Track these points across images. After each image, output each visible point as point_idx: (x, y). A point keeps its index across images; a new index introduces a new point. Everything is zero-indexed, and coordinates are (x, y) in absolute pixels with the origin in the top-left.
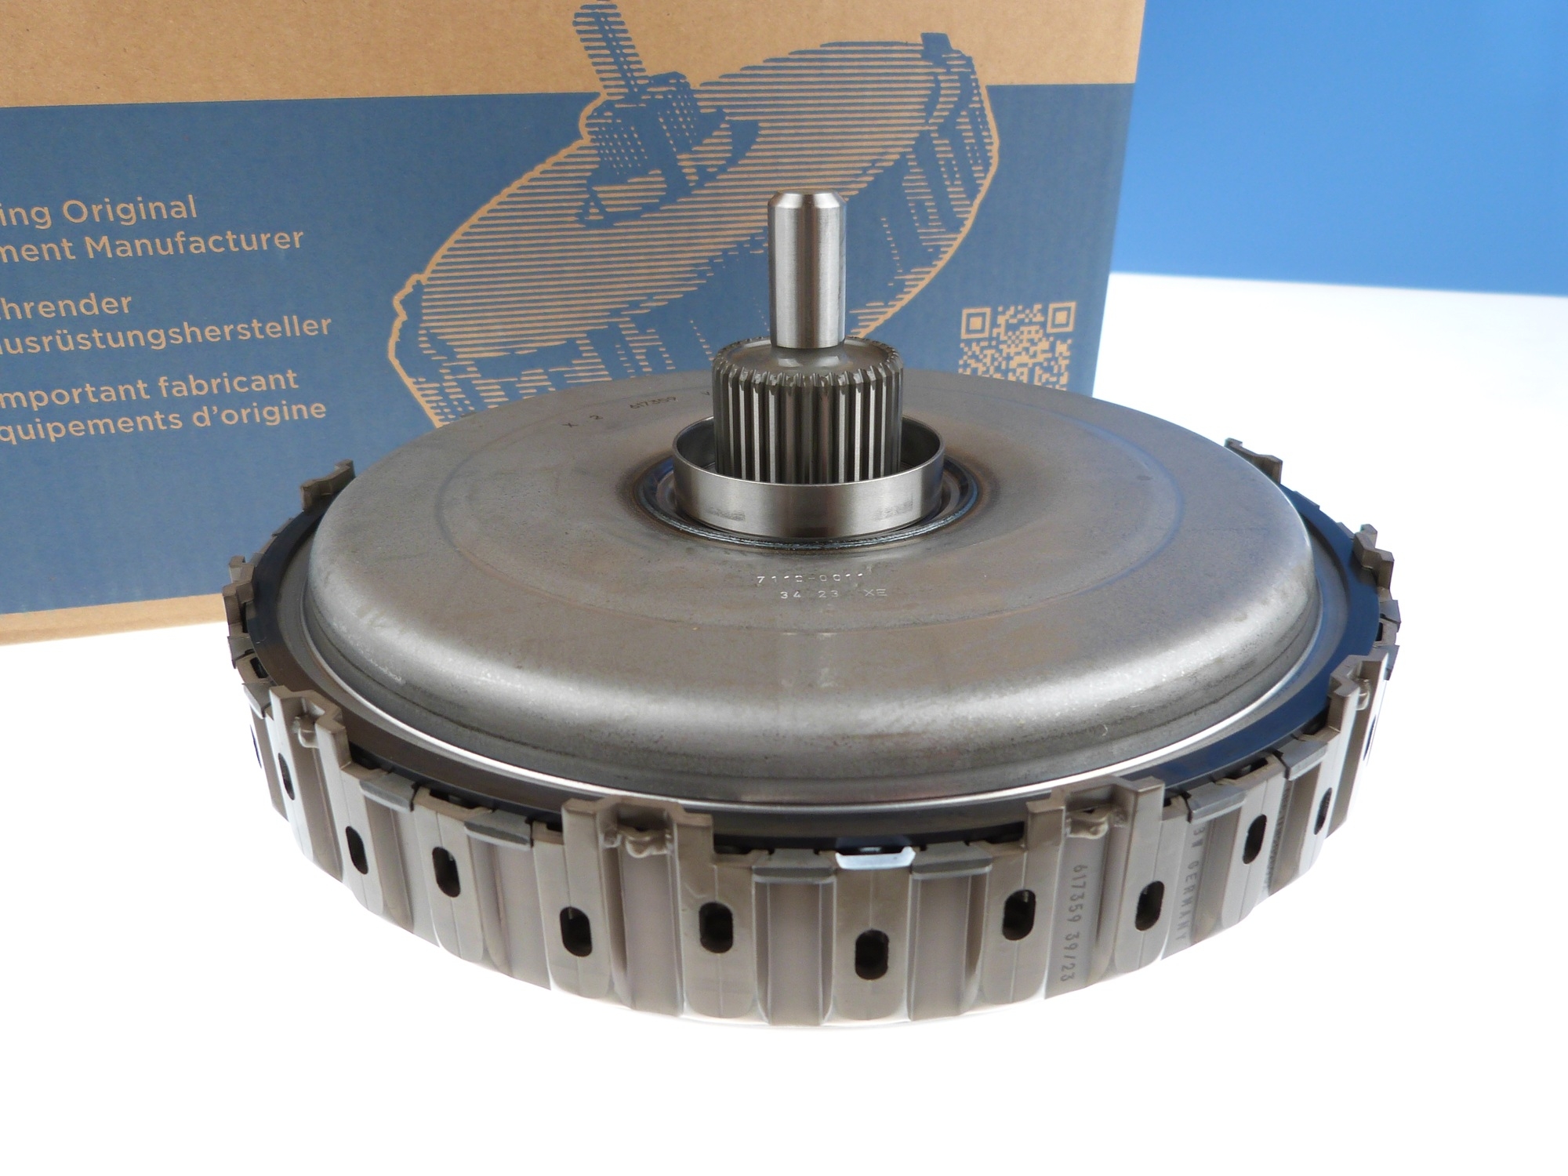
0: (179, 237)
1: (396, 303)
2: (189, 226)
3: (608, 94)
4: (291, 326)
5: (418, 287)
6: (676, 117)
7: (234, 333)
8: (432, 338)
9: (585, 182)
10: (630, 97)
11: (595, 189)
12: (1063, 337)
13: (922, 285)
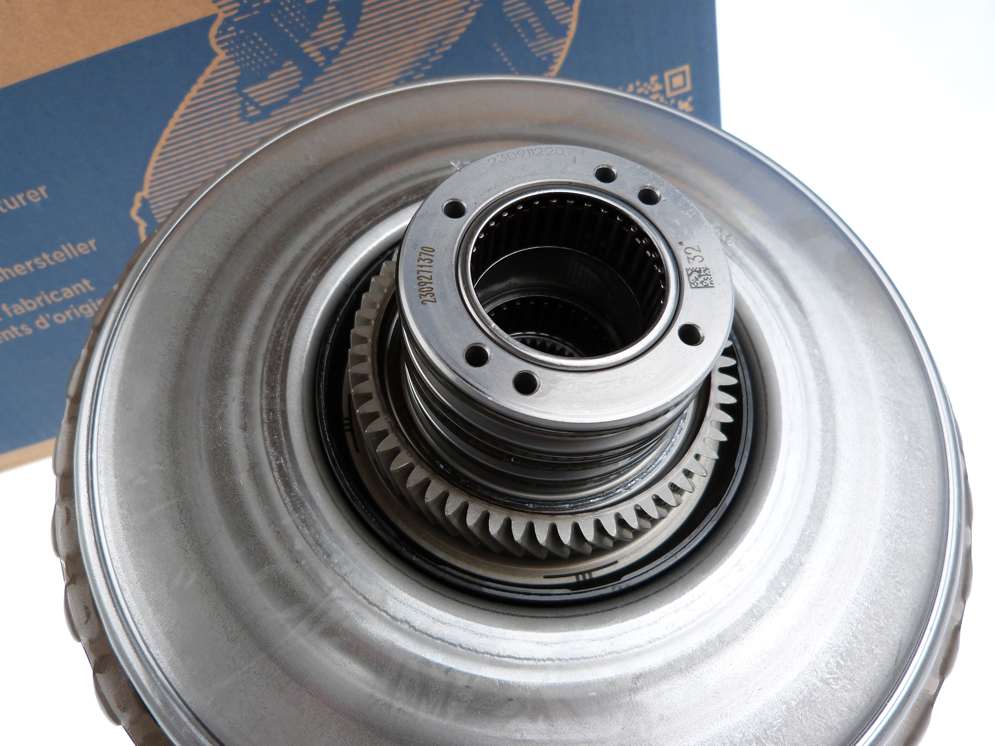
1: (134, 216)
3: (225, 12)
4: (67, 252)
5: (144, 201)
6: (287, 14)
7: (34, 266)
9: (234, 88)
10: (243, 10)
11: (245, 91)
12: (683, 97)
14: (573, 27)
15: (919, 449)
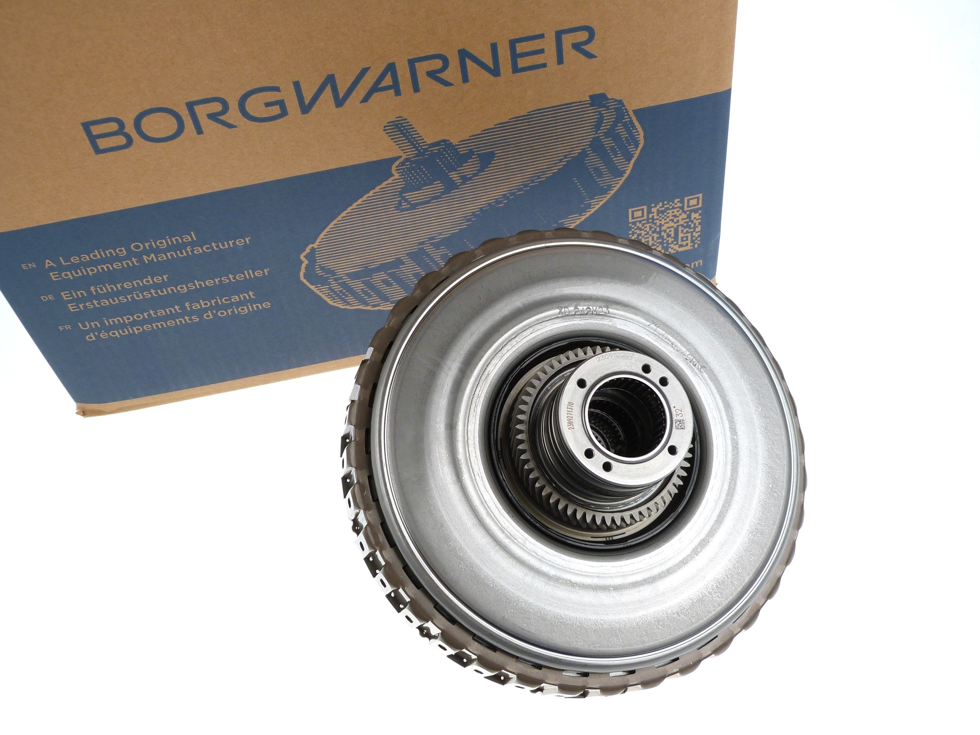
0: (189, 249)
1: (302, 257)
2: (193, 244)
3: (406, 155)
4: (249, 274)
5: (313, 249)
6: (446, 158)
7: (220, 281)
8: (322, 268)
9: (398, 193)
10: (419, 154)
11: (405, 195)
12: (696, 211)
13: (601, 203)
14: (628, 172)
15: (776, 492)
